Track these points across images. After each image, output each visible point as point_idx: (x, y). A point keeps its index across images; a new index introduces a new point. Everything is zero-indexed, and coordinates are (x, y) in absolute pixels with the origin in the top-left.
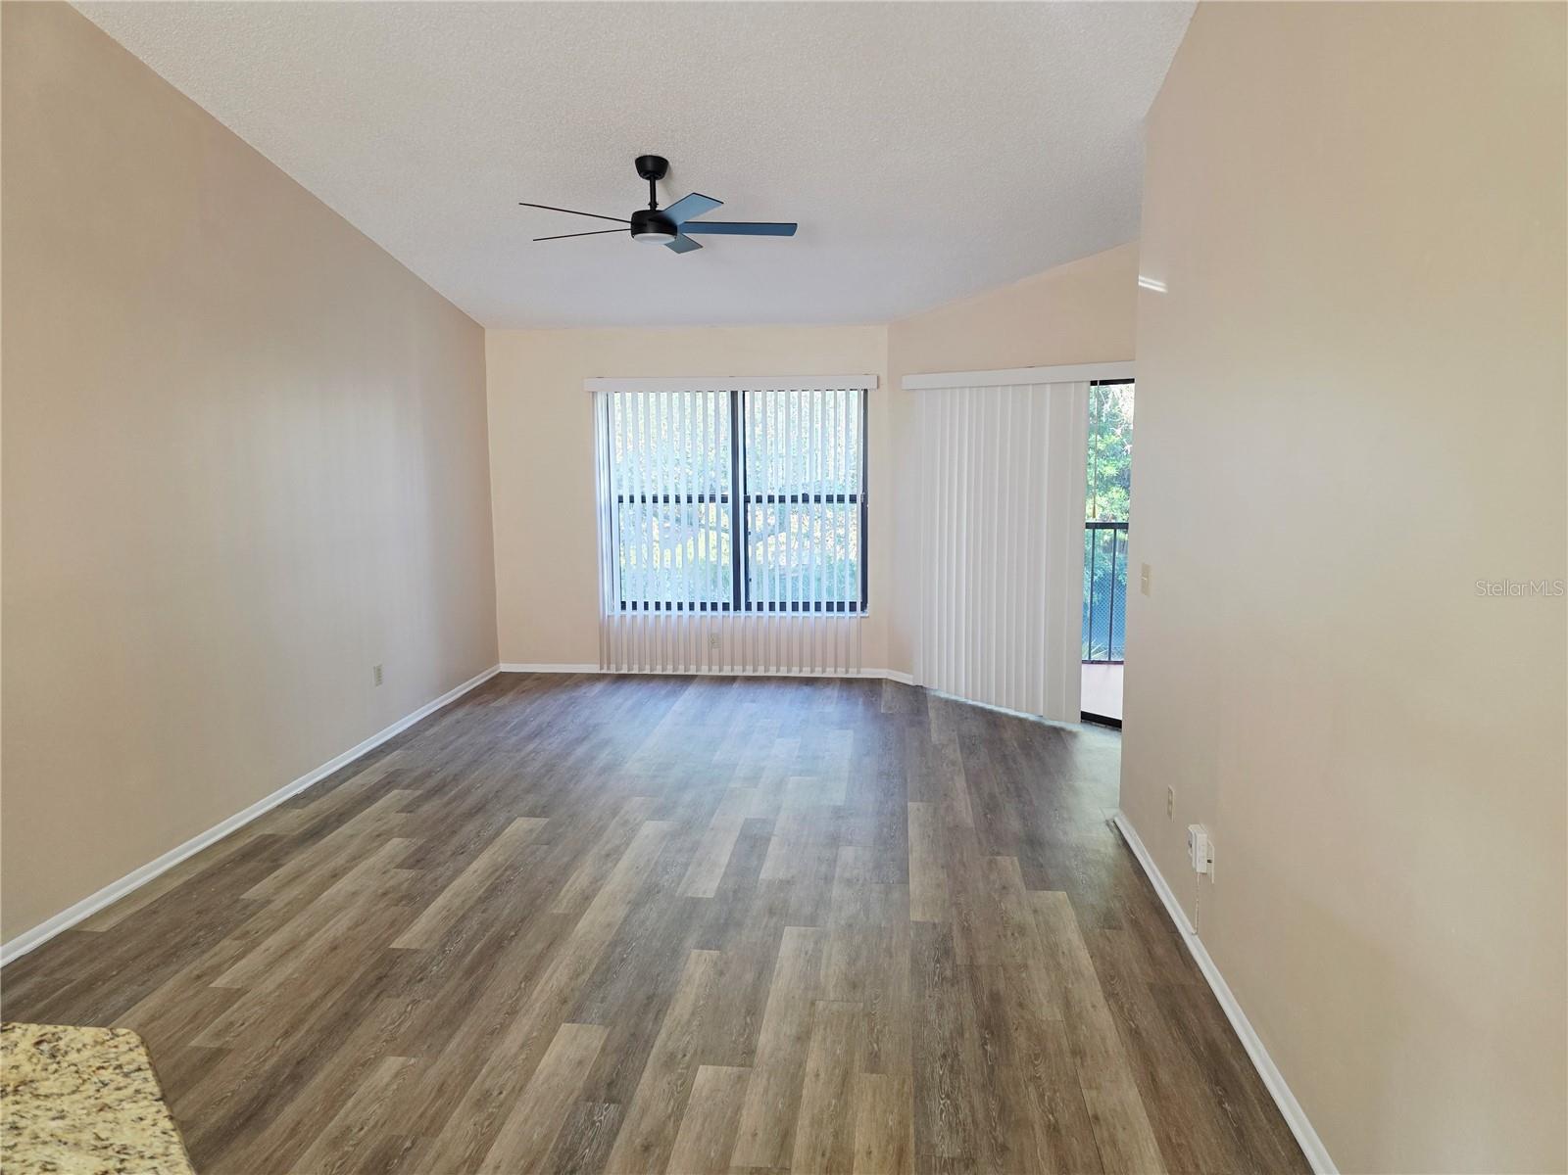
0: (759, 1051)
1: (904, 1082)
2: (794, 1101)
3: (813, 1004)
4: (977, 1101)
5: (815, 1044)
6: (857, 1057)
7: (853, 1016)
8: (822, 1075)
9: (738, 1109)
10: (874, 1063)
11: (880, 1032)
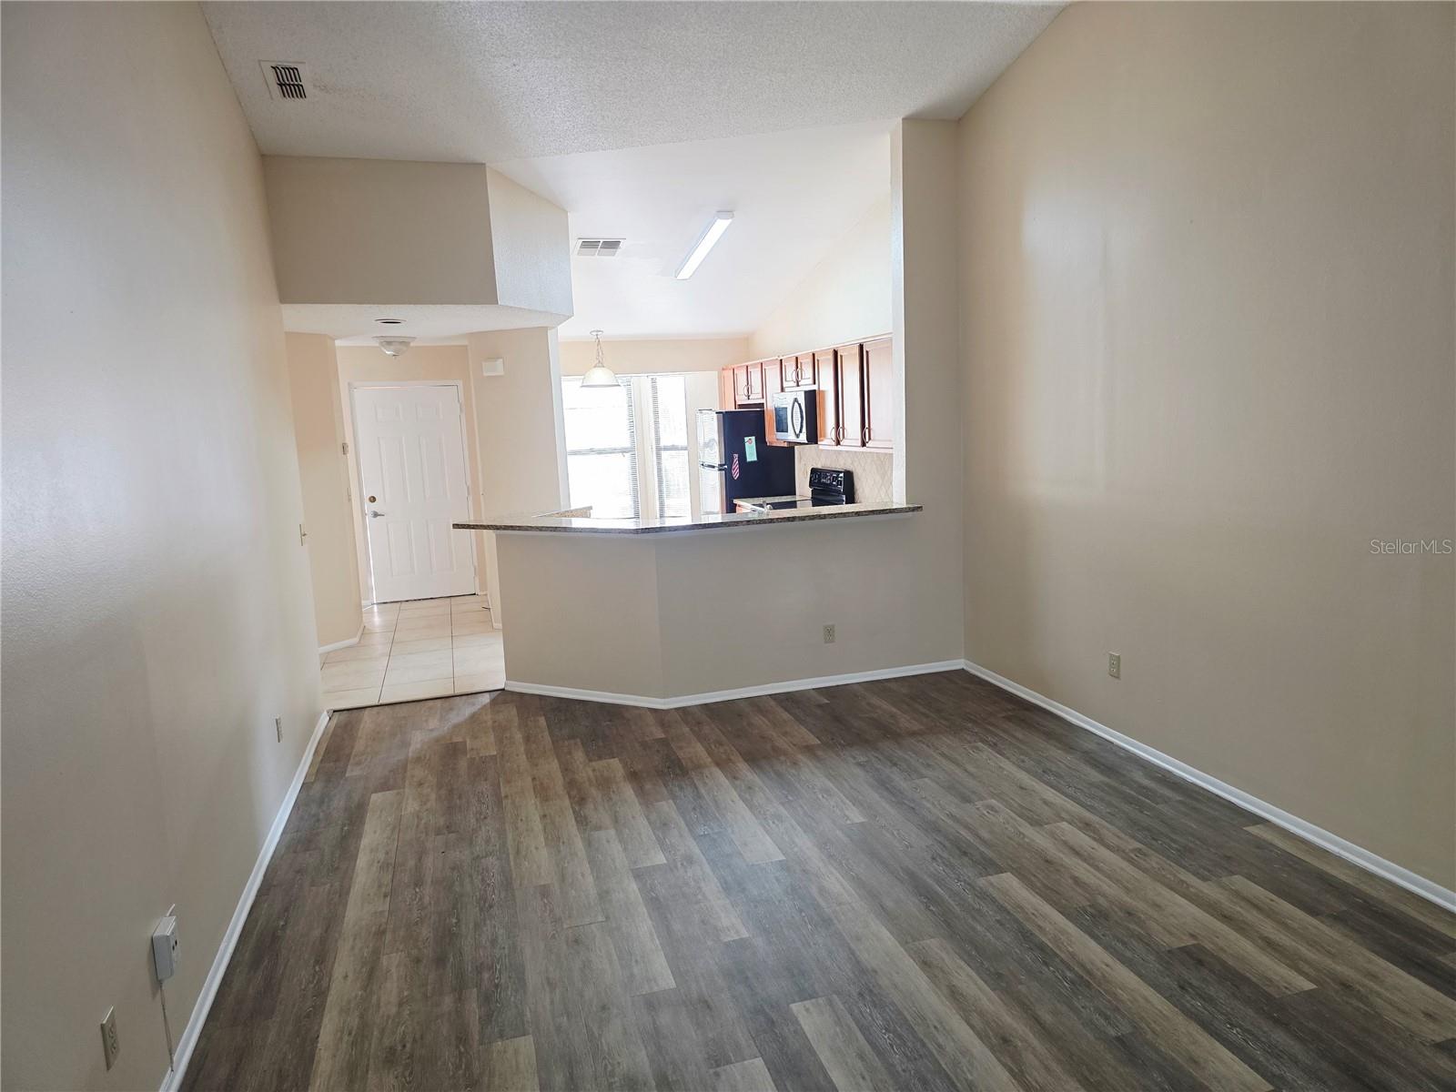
0: (632, 879)
1: (521, 885)
2: (592, 861)
3: (607, 918)
4: (468, 887)
5: (593, 892)
6: (558, 892)
7: (570, 917)
8: (580, 877)
9: (625, 849)
10: (544, 892)
11: (545, 911)
